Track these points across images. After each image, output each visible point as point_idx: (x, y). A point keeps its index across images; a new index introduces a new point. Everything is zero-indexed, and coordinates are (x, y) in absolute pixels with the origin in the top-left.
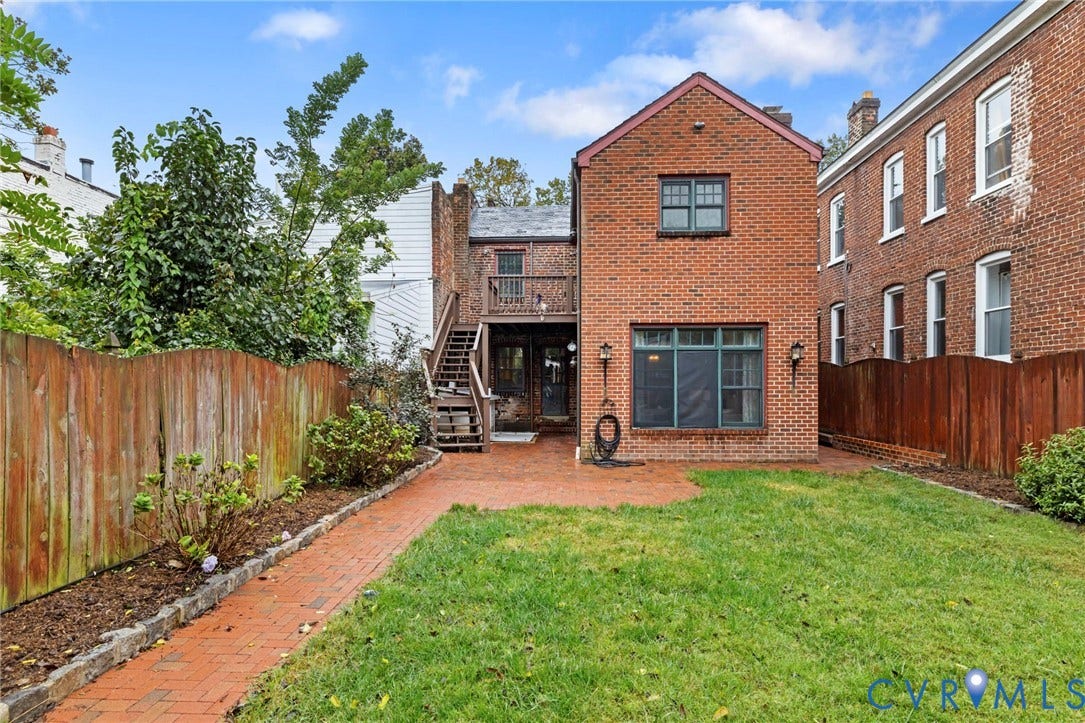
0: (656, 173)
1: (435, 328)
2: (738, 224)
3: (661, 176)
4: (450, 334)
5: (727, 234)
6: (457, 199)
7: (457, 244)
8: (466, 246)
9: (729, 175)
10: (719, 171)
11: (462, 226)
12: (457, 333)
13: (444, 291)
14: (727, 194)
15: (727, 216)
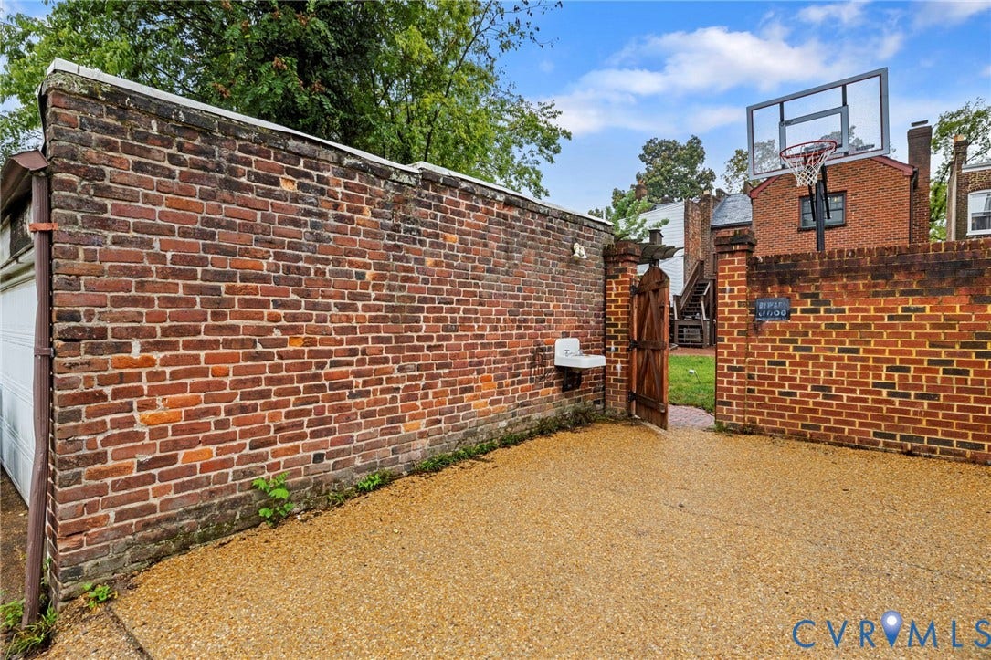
0: (798, 196)
1: (685, 283)
2: (852, 218)
3: (800, 197)
4: (695, 285)
5: (844, 225)
6: (703, 204)
7: (703, 231)
8: (708, 232)
9: (846, 191)
10: (838, 190)
11: (705, 220)
12: (700, 285)
13: (691, 261)
14: (844, 201)
15: (845, 216)
